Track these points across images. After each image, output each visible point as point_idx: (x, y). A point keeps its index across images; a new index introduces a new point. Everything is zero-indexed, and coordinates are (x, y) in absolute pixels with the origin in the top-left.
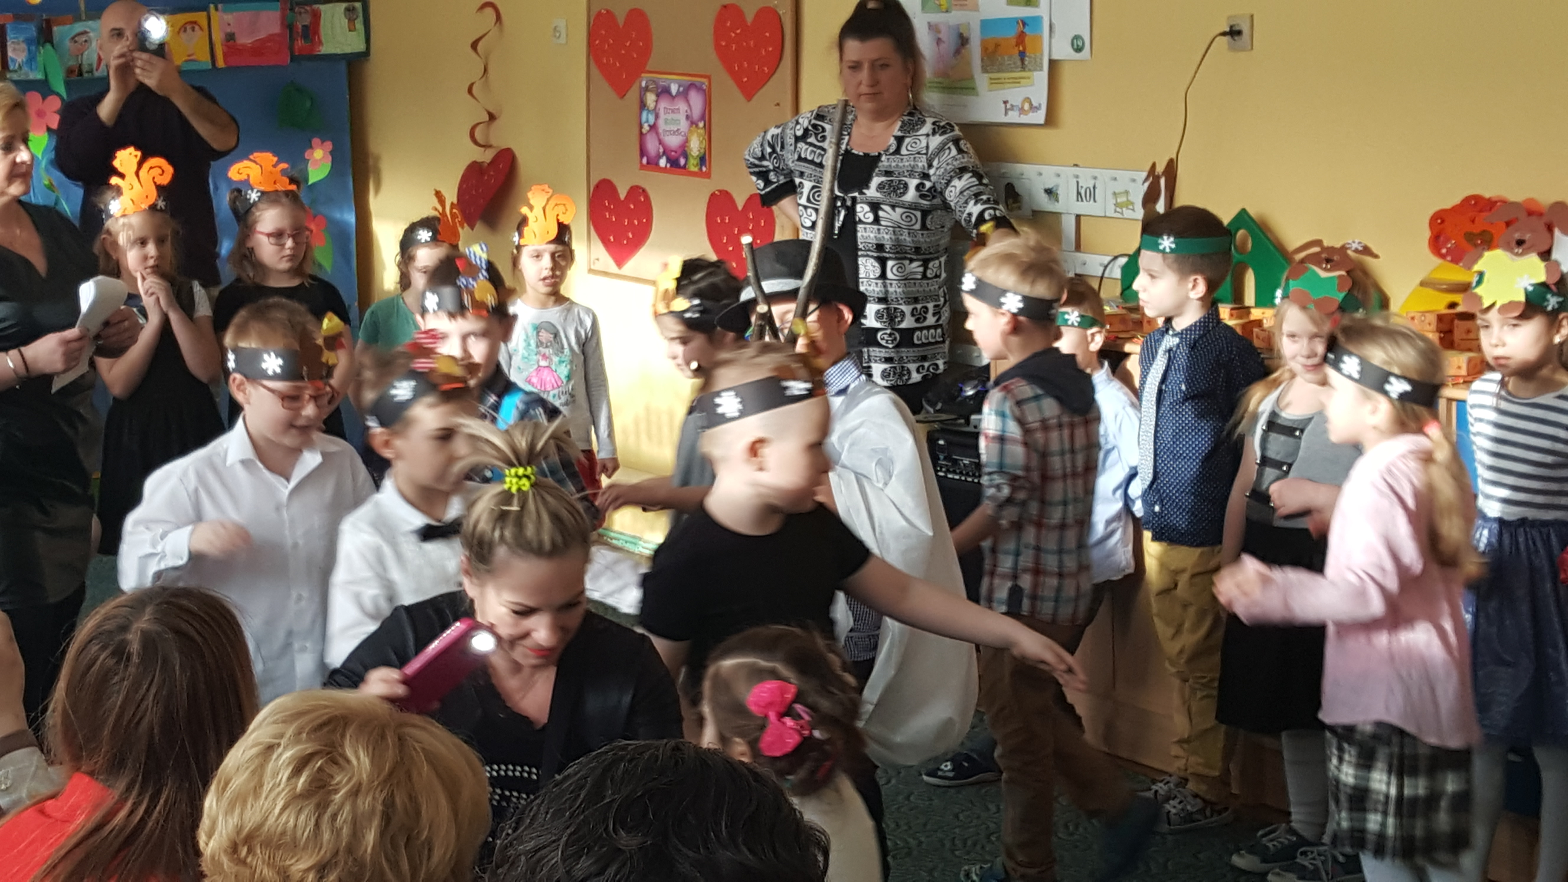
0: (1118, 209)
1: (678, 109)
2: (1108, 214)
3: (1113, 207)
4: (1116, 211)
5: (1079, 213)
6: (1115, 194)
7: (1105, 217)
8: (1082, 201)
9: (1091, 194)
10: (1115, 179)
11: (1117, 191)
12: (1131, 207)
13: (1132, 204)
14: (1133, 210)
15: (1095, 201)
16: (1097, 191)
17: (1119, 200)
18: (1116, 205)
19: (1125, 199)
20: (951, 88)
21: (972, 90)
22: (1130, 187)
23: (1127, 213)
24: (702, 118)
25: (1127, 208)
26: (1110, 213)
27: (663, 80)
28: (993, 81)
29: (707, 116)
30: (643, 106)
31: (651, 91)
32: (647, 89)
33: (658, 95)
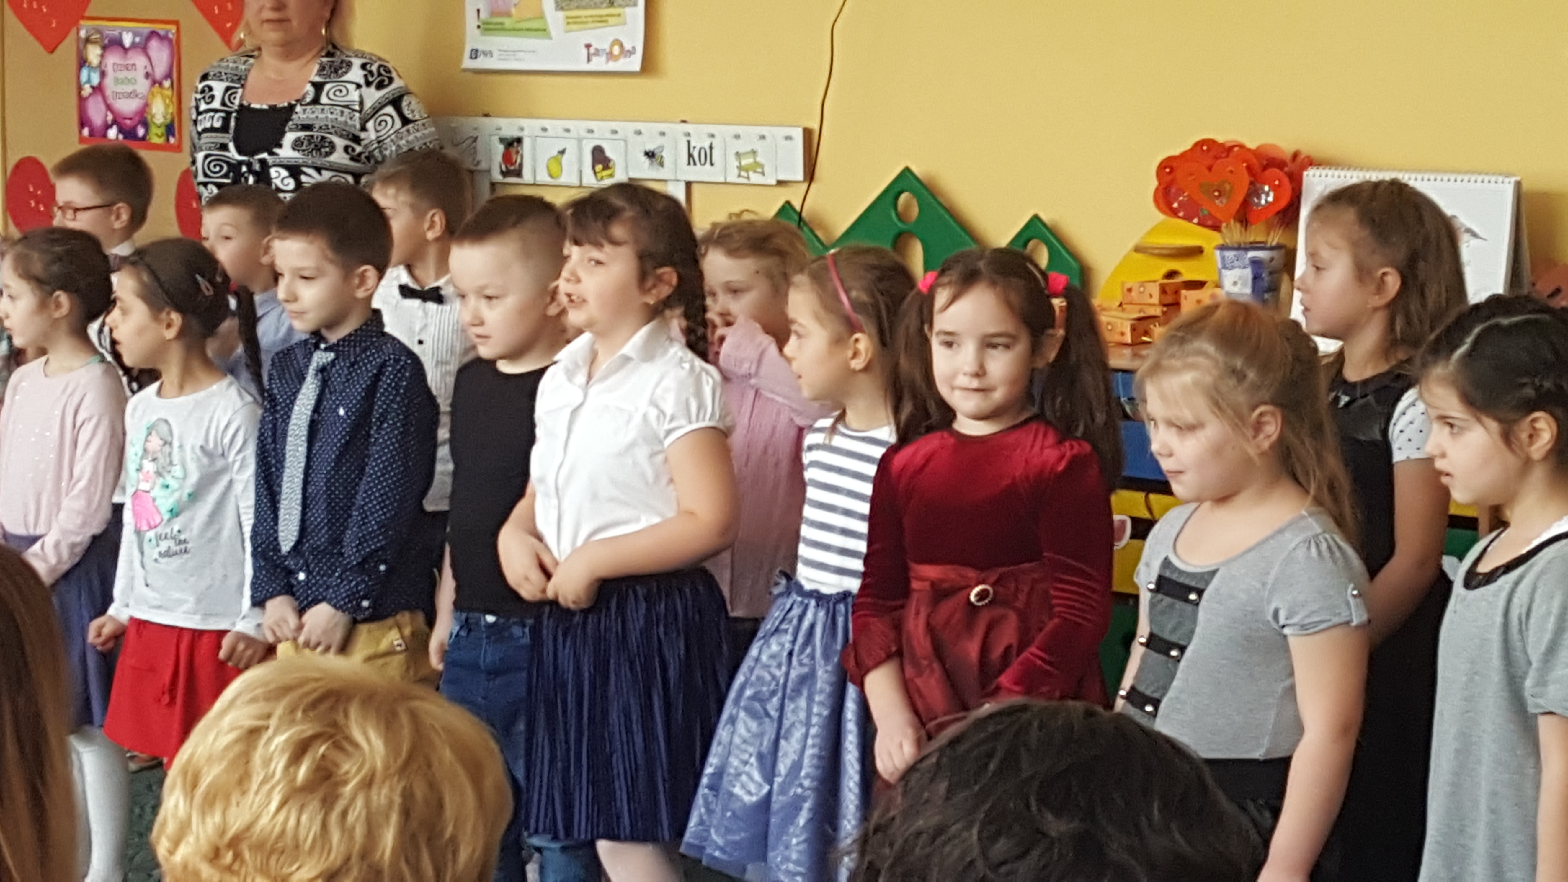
0: (743, 174)
1: (134, 65)
2: (730, 180)
3: (736, 171)
4: (739, 176)
5: (689, 179)
6: (737, 154)
7: (725, 183)
8: (695, 164)
9: (707, 156)
10: (738, 136)
11: (740, 152)
12: (759, 170)
13: (762, 166)
14: (763, 174)
15: (712, 164)
16: (714, 151)
17: (744, 162)
18: (740, 168)
19: (751, 160)
20: (514, 30)
21: (543, 32)
22: (759, 146)
23: (755, 178)
24: (169, 76)
25: (755, 172)
26: (732, 178)
27: (111, 29)
28: (570, 21)
29: (174, 73)
30: (83, 62)
31: (94, 42)
32: (88, 40)
33: (104, 48)
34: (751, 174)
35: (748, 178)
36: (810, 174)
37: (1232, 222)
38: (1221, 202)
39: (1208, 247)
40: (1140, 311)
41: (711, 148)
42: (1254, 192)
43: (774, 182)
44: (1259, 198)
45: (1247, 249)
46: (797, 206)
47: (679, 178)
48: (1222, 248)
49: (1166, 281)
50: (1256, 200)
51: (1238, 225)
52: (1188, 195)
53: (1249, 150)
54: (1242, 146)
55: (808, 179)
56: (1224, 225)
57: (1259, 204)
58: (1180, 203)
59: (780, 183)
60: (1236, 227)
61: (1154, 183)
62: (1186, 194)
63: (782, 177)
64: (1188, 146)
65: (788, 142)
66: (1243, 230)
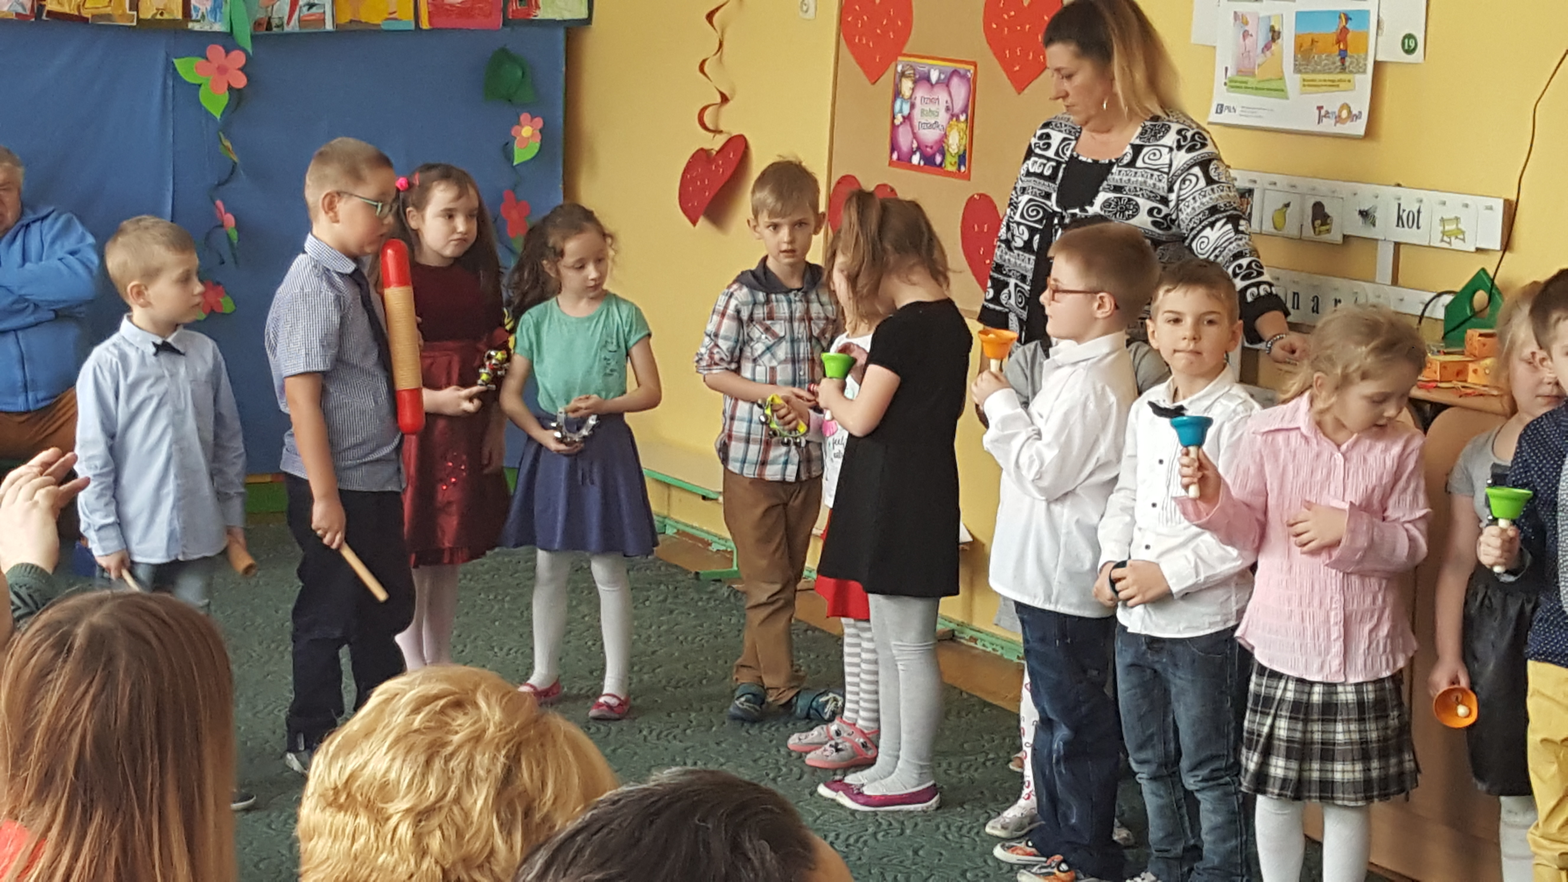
0: (1446, 239)
1: (937, 99)
2: (1433, 244)
3: (1440, 236)
4: (1443, 241)
5: (1398, 240)
6: (1442, 220)
7: (1429, 246)
8: (1403, 226)
9: (1415, 219)
10: (1445, 203)
11: (1445, 218)
12: (1461, 237)
13: (1464, 233)
14: (1464, 240)
15: (1418, 227)
16: (1421, 215)
17: (1447, 228)
18: (1443, 233)
19: (1454, 227)
20: (1257, 89)
21: (1281, 92)
22: (1462, 213)
23: (1456, 244)
24: (965, 110)
25: (1456, 238)
26: (1436, 242)
27: (922, 65)
28: (1306, 83)
29: (970, 108)
30: (897, 93)
31: (908, 77)
32: (903, 74)
33: (915, 82)
34: (1453, 239)
35: (1450, 244)
36: (1506, 244)
41: (1419, 212)
43: (1473, 249)
46: (1491, 273)
47: (1389, 238)
55: (1504, 249)
59: (1478, 250)
63: (1480, 245)
65: (1489, 212)
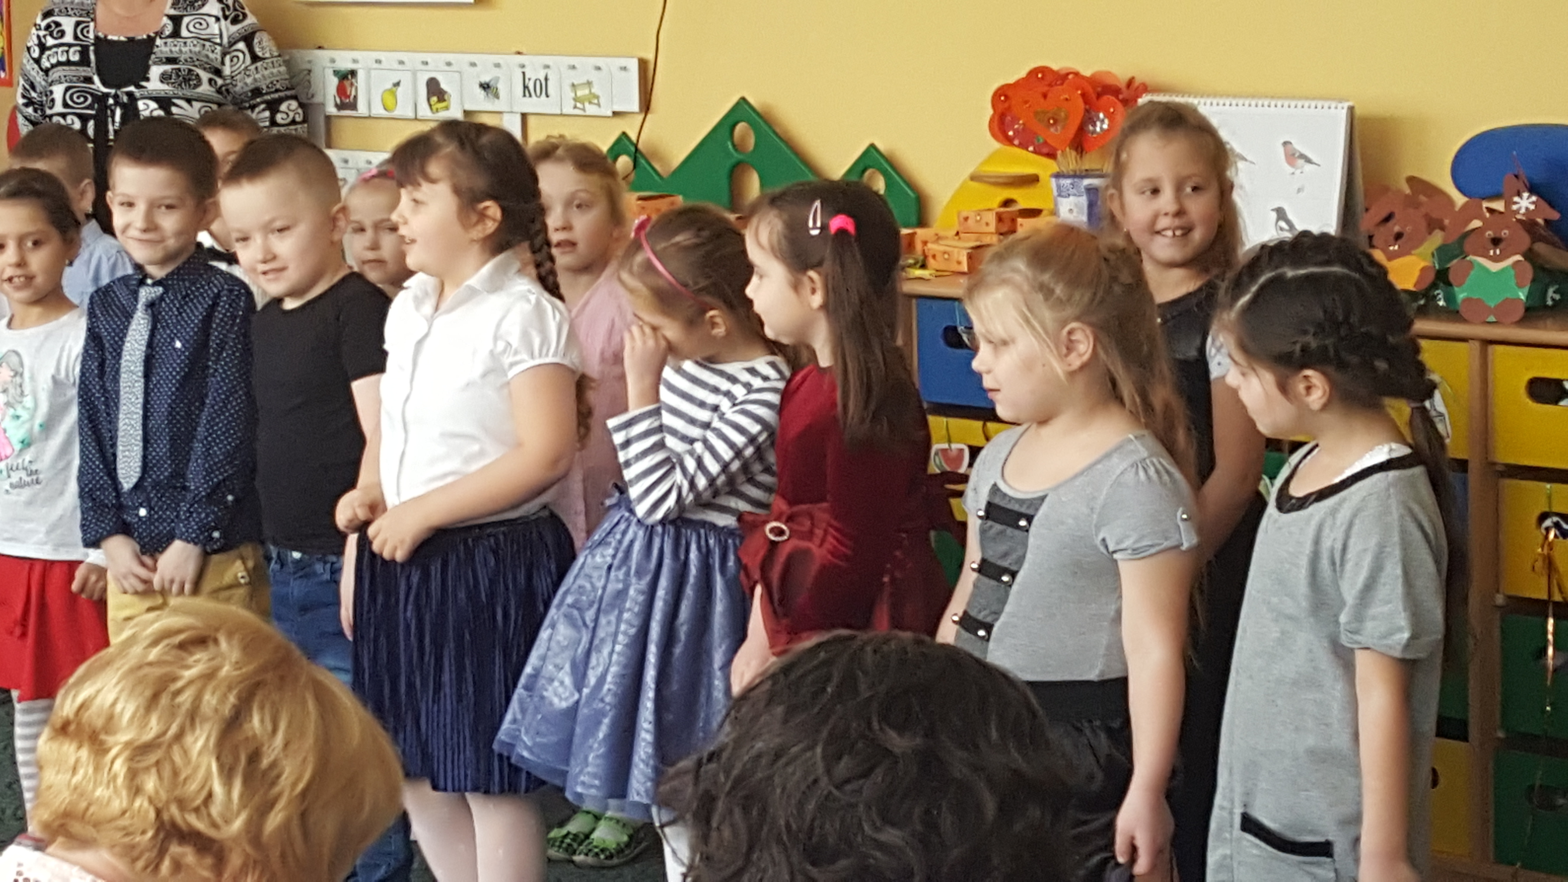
0: (579, 105)
2: (565, 111)
3: (573, 103)
4: (575, 107)
5: (525, 111)
6: (573, 85)
7: (562, 115)
8: (530, 96)
9: (543, 87)
10: (574, 67)
11: (576, 83)
12: (596, 101)
13: (598, 97)
14: (599, 105)
15: (547, 96)
16: (549, 83)
17: (579, 93)
18: (576, 99)
19: (587, 92)
22: (593, 76)
23: (591, 110)
25: (590, 103)
26: (568, 109)
34: (587, 104)
35: (584, 110)
36: (646, 105)
37: (1068, 149)
38: (1056, 130)
39: (1044, 175)
40: (977, 241)
41: (546, 79)
42: (1089, 119)
43: (610, 114)
44: (1094, 125)
45: (1082, 177)
46: (633, 137)
47: (515, 109)
48: (1058, 176)
49: (1002, 210)
50: (1091, 128)
51: (1074, 153)
52: (1024, 124)
53: (1084, 78)
54: (1077, 74)
55: (644, 110)
56: (1059, 153)
57: (1094, 132)
58: (1016, 131)
59: (616, 114)
60: (1072, 154)
61: (989, 112)
62: (1021, 122)
63: (617, 108)
64: (1023, 74)
65: (623, 73)
66: (1078, 157)
